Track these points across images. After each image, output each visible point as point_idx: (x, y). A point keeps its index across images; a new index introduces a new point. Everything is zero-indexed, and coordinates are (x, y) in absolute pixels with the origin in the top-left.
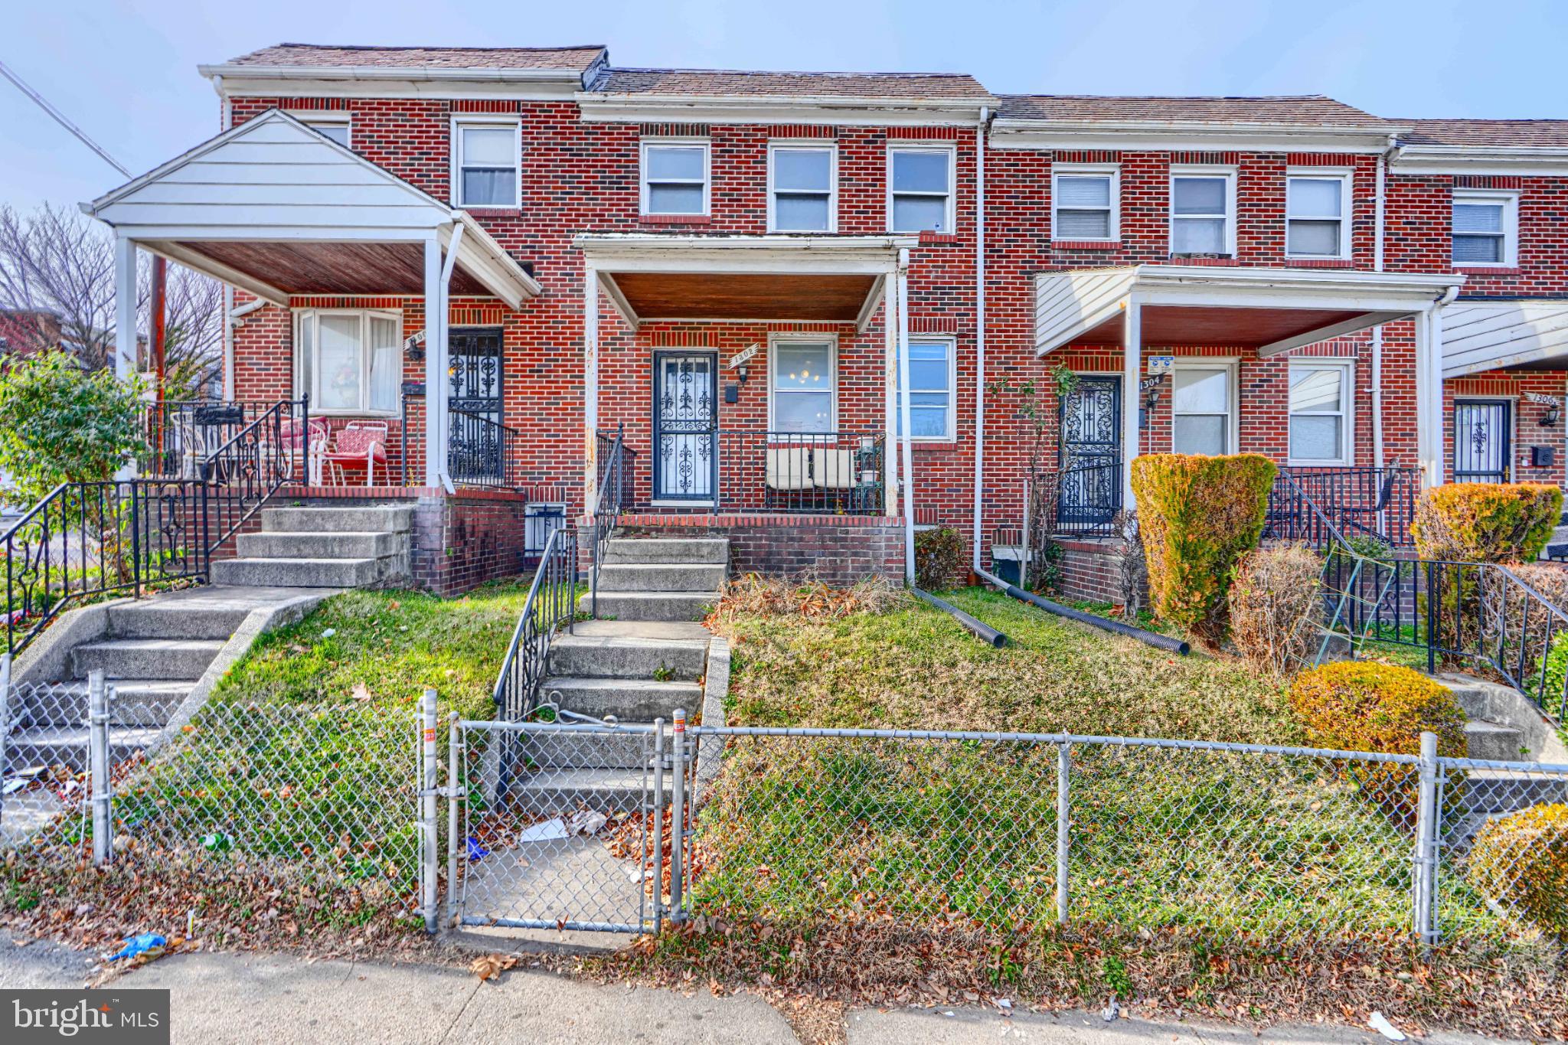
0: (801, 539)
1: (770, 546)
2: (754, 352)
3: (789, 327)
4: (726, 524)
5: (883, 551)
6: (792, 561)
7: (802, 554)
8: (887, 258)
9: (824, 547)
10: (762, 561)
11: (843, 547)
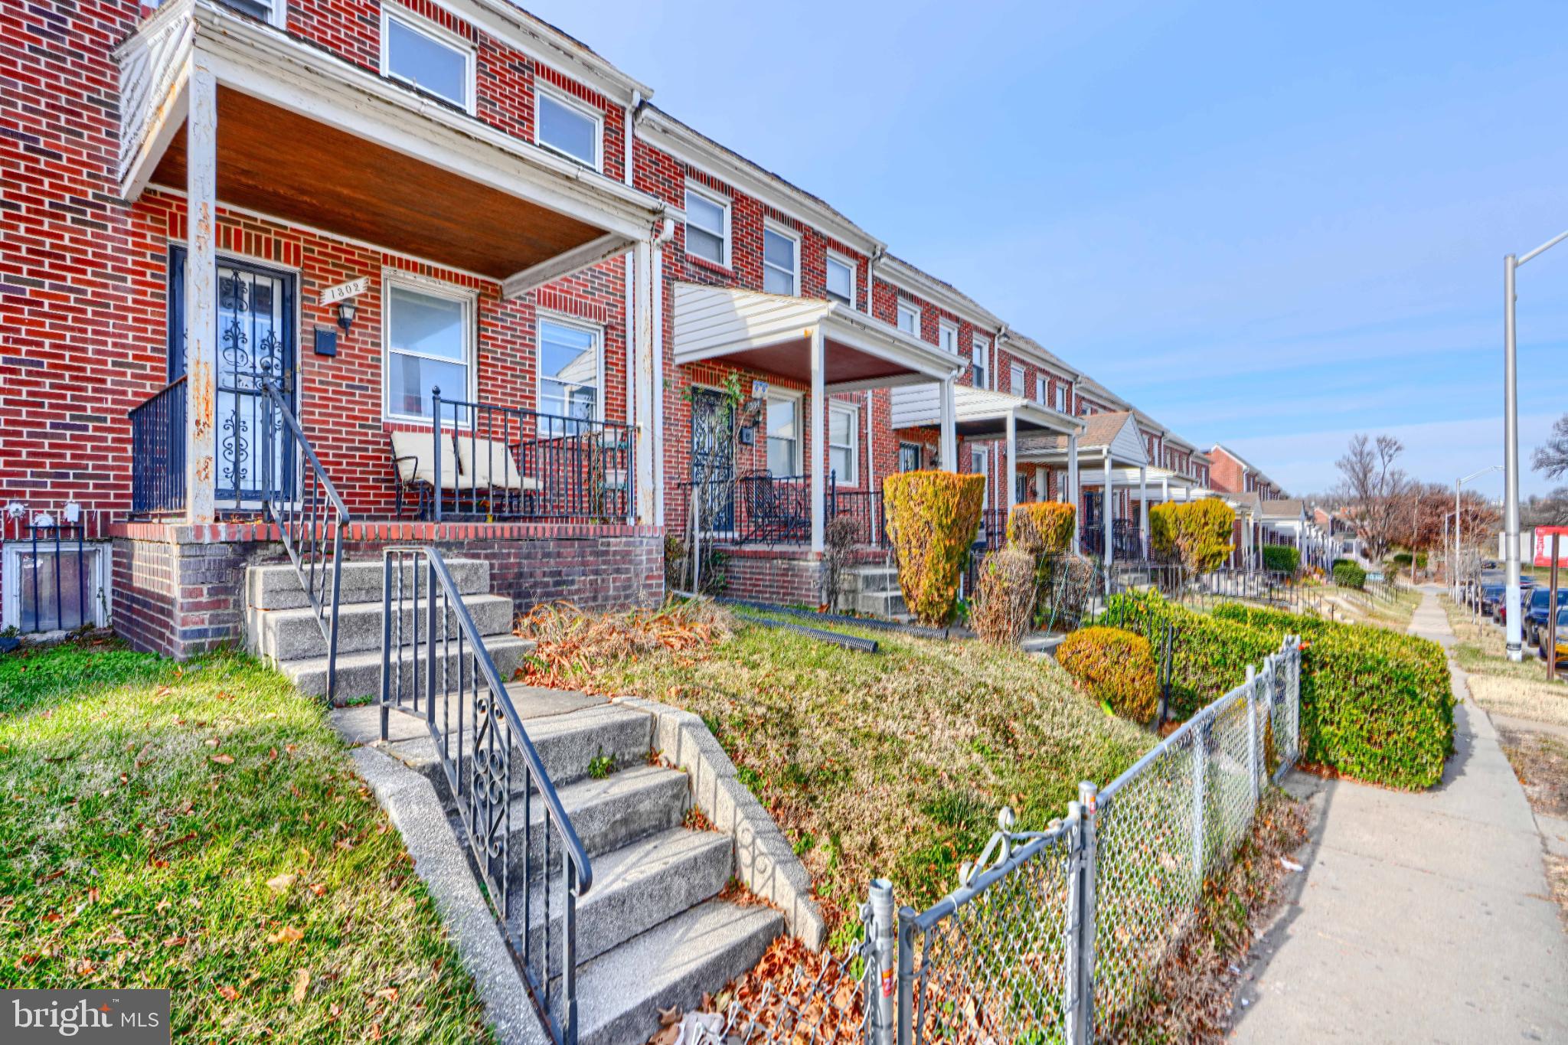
0: (559, 555)
1: (519, 565)
2: (362, 290)
3: (415, 268)
4: (462, 536)
5: (644, 565)
6: (547, 585)
7: (559, 573)
8: (643, 223)
9: (584, 564)
10: (510, 586)
11: (605, 562)
